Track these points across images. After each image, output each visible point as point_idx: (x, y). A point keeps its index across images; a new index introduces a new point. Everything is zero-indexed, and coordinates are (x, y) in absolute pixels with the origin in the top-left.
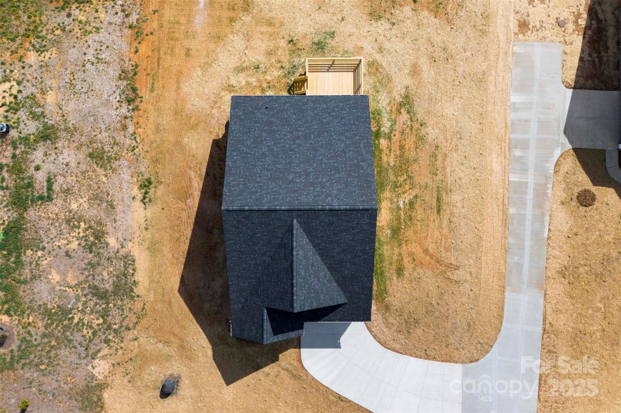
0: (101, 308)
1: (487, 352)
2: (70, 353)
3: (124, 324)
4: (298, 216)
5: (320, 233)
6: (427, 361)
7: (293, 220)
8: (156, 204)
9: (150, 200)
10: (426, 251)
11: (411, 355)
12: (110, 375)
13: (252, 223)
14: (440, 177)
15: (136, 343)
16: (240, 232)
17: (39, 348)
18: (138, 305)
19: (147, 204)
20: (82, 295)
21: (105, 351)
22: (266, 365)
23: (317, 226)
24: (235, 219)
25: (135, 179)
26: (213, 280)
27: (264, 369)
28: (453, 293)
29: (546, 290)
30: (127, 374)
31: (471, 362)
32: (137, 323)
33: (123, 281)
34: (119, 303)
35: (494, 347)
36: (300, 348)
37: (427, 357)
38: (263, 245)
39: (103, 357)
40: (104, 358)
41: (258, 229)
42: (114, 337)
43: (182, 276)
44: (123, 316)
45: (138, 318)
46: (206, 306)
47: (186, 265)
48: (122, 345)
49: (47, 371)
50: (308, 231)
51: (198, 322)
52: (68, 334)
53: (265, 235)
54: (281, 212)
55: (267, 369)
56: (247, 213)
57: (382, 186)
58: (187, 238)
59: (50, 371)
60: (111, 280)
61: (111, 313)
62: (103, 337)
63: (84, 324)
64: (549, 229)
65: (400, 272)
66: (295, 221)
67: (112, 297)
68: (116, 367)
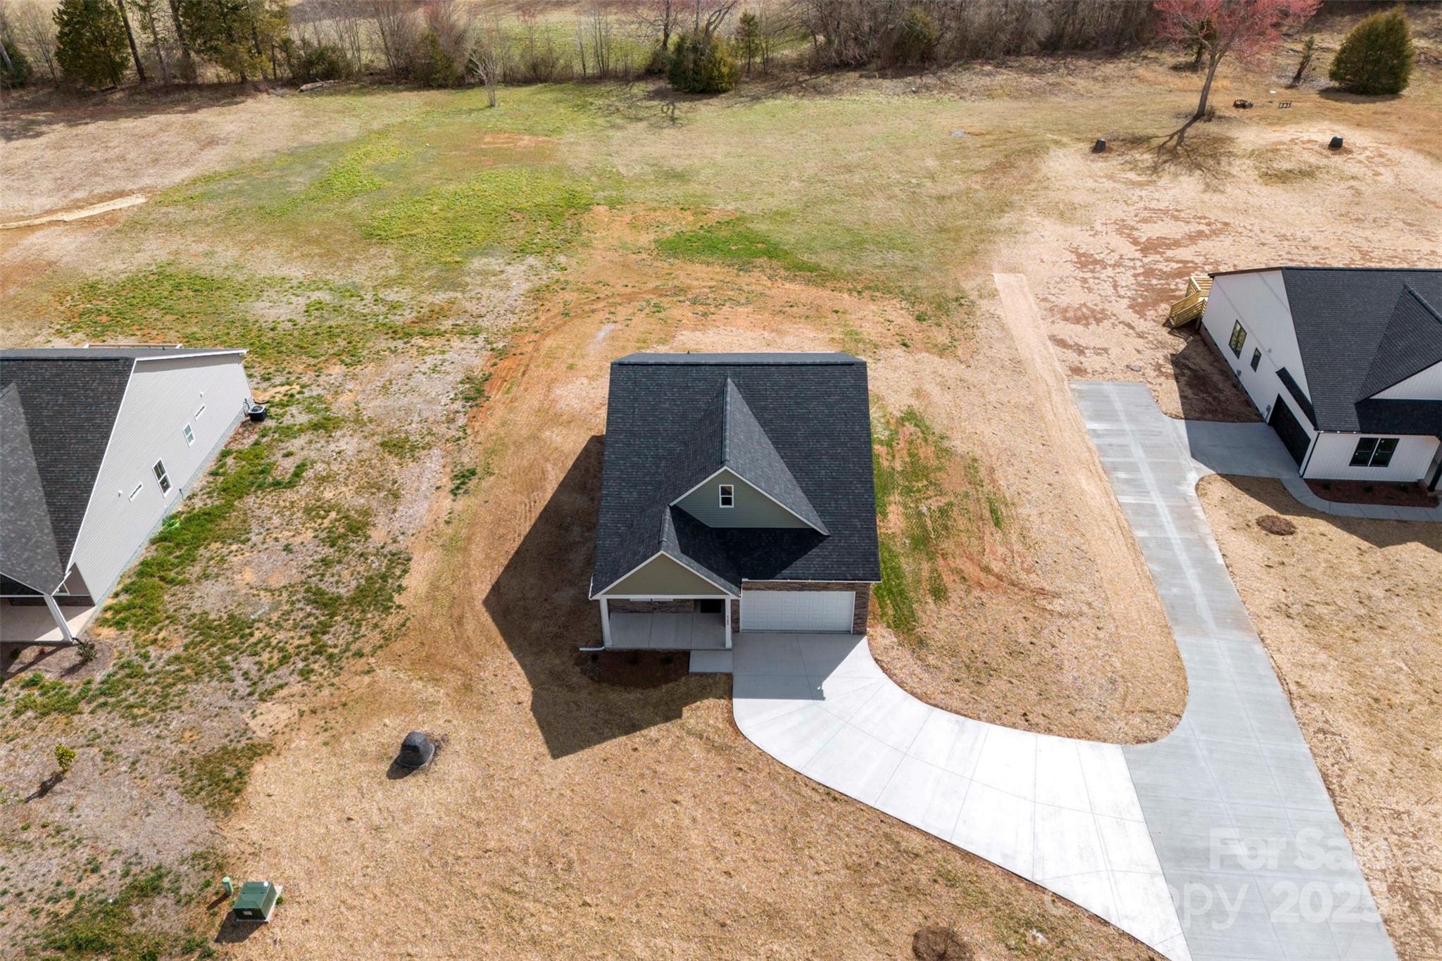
0: (315, 622)
1: (1171, 727)
2: (215, 690)
3: (354, 647)
4: (734, 376)
5: (772, 403)
6: (1030, 736)
7: (726, 379)
8: (476, 497)
9: (466, 492)
10: (987, 570)
11: (993, 722)
12: (287, 730)
13: (658, 385)
14: (988, 488)
15: (367, 679)
16: (636, 399)
17: (152, 680)
18: (392, 620)
19: (459, 496)
20: (288, 601)
21: (296, 688)
22: (652, 723)
23: (766, 390)
24: (629, 378)
25: (448, 470)
26: (557, 590)
27: (645, 732)
28: (1059, 631)
29: (1260, 633)
30: (326, 730)
31: (1139, 742)
32: (381, 647)
33: (377, 585)
34: (357, 616)
35: (1184, 716)
36: (731, 698)
37: (1031, 727)
38: (673, 422)
39: (284, 698)
40: (284, 700)
41: (666, 395)
42: (324, 667)
43: (497, 582)
44: (356, 636)
45: (386, 639)
46: (536, 626)
47: (507, 568)
48: (336, 680)
49: (146, 718)
50: (753, 398)
51: (511, 648)
52: (228, 658)
53: (678, 406)
54: (707, 368)
55: (653, 732)
56: (650, 369)
57: (886, 490)
58: (519, 535)
59: (154, 718)
60: (354, 584)
61: (332, 630)
62: (300, 665)
63: (268, 645)
64: (1223, 555)
65: (939, 593)
66: (729, 380)
67: (346, 607)
68: (304, 718)
